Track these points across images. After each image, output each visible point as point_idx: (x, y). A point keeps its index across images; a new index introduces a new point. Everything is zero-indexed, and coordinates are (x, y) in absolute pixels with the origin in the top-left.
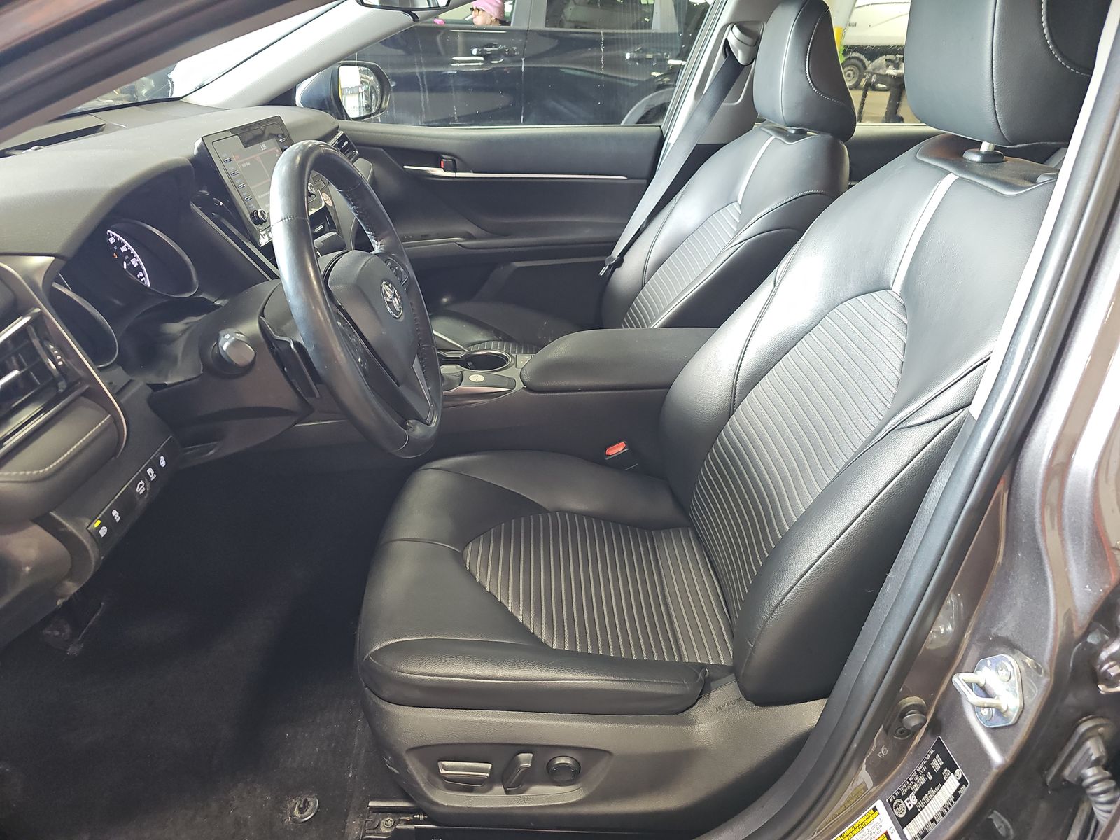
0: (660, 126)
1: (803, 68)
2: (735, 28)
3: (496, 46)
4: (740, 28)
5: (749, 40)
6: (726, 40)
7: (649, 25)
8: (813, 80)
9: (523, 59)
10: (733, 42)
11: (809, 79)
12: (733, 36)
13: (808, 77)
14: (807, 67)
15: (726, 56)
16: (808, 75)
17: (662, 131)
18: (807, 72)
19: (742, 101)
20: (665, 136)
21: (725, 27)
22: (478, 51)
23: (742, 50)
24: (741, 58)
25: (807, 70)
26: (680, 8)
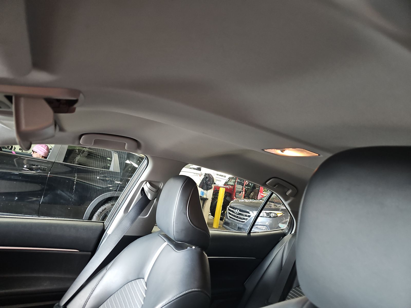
0: (103, 223)
1: (185, 212)
2: (148, 183)
3: (37, 166)
4: (149, 183)
5: (154, 190)
6: (143, 188)
7: (108, 168)
8: (191, 219)
9: (49, 172)
10: (146, 189)
11: (188, 218)
12: (147, 187)
13: (188, 217)
14: (187, 211)
15: (142, 195)
16: (188, 215)
17: (104, 225)
18: (187, 214)
19: (148, 216)
20: (105, 228)
21: (142, 182)
22: (27, 167)
23: (150, 193)
24: (149, 197)
25: (187, 213)
26: (121, 164)
